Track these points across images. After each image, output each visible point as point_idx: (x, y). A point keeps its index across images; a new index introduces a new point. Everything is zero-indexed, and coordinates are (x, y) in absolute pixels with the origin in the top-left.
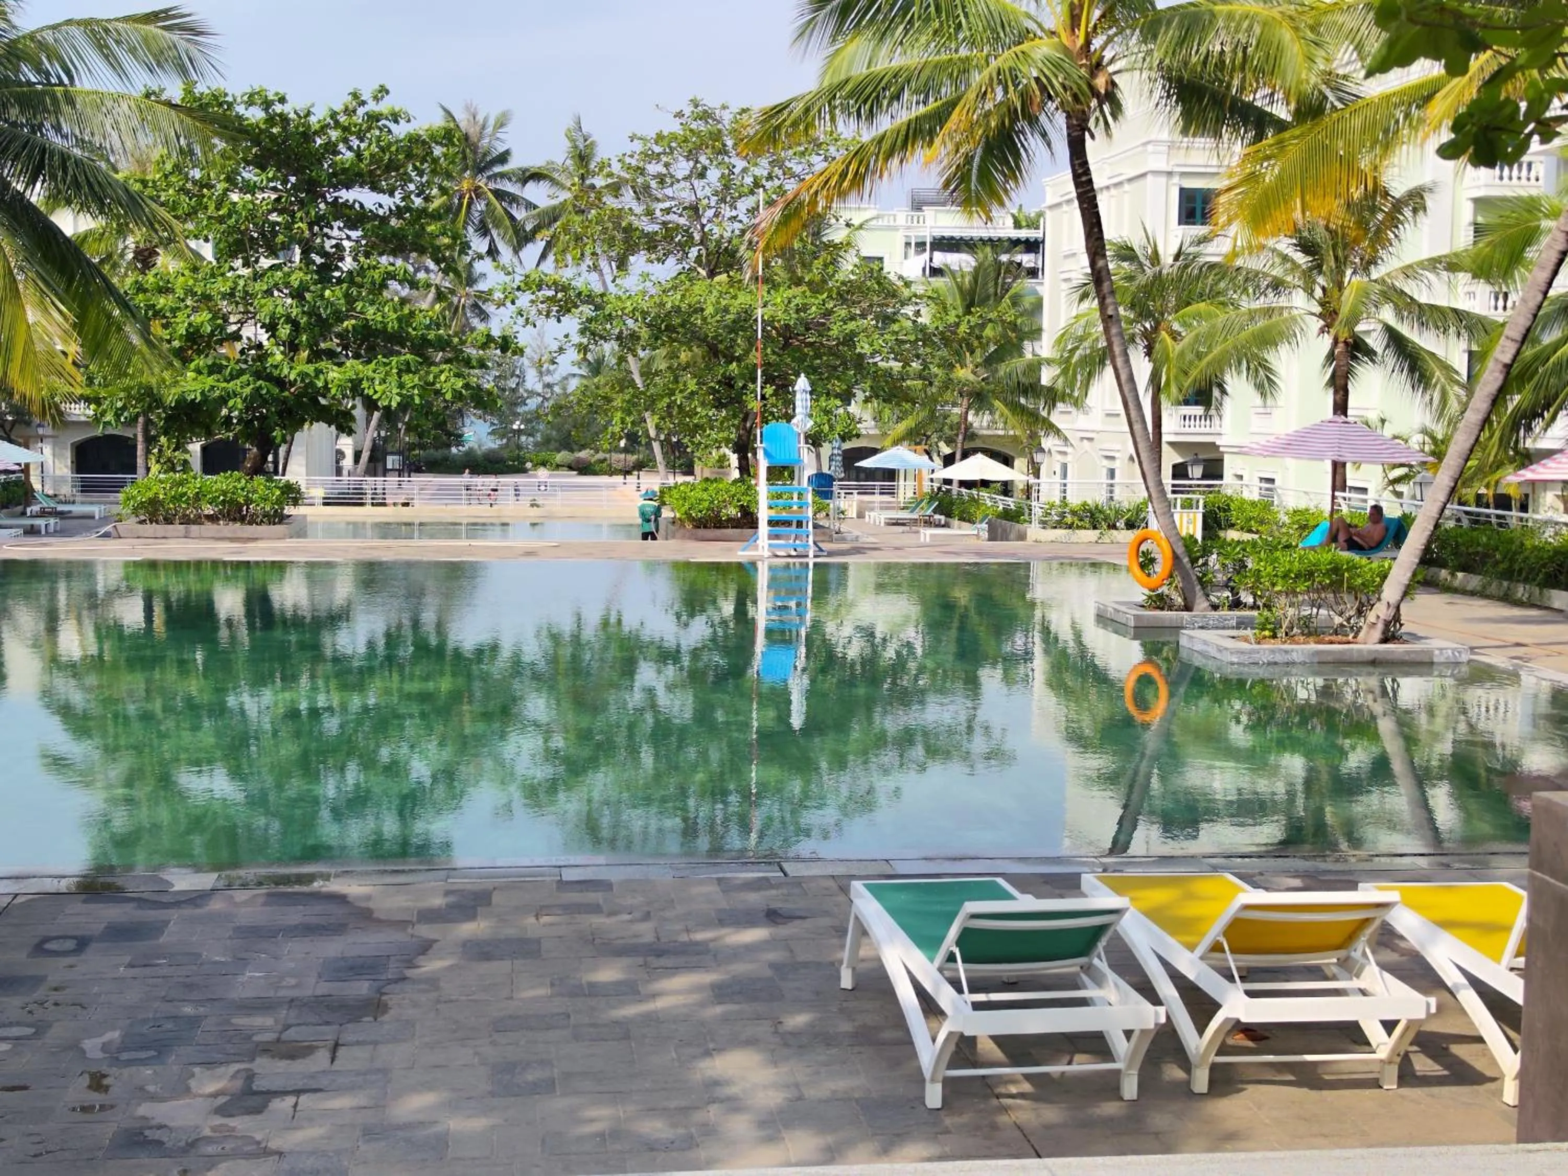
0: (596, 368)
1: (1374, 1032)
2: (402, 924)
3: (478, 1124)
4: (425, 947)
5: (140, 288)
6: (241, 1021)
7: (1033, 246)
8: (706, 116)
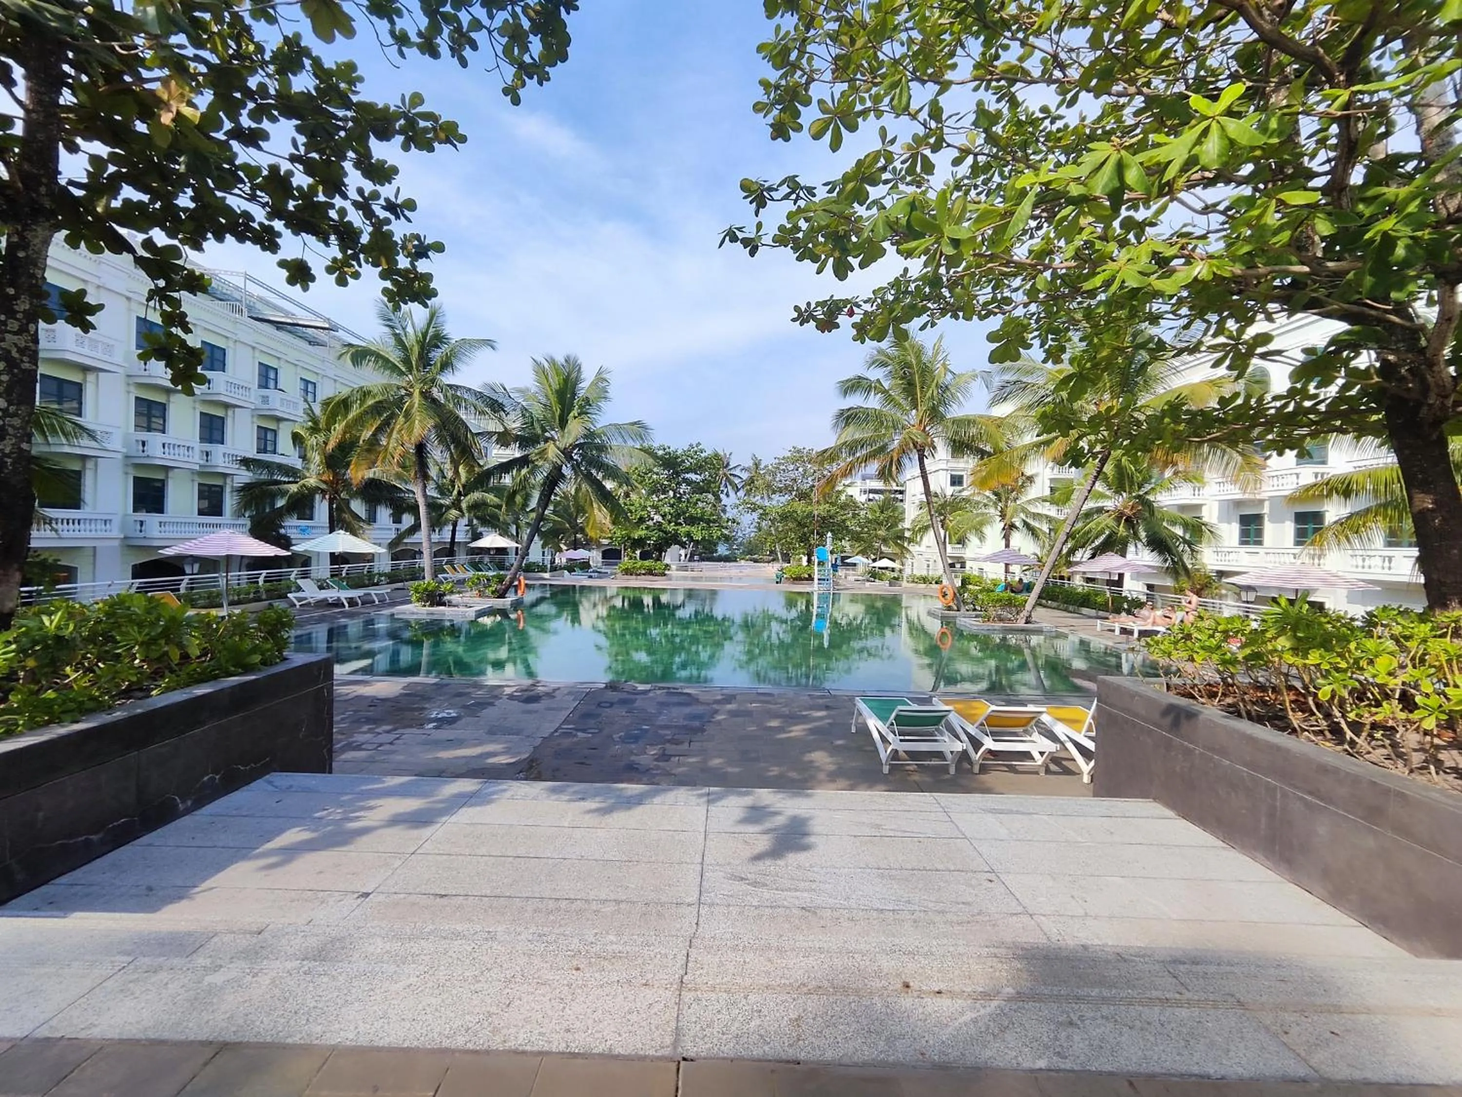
0: (760, 529)
1: (1036, 755)
2: (708, 704)
3: (737, 770)
4: (716, 712)
5: (625, 504)
6: (661, 732)
7: (901, 492)
8: (799, 451)
